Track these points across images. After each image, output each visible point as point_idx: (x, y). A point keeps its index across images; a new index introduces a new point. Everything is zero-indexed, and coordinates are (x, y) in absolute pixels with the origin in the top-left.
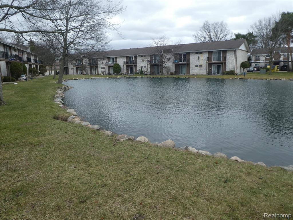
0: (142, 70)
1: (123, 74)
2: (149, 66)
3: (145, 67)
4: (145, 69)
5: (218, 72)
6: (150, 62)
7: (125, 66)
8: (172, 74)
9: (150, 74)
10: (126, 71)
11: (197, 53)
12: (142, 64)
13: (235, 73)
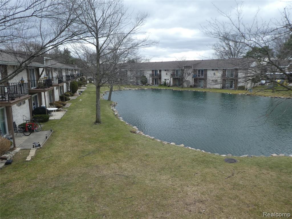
0: (165, 82)
1: (149, 85)
2: (172, 79)
3: (168, 79)
4: (168, 81)
5: (231, 87)
6: (172, 75)
7: (151, 78)
8: (191, 87)
9: (172, 86)
10: (152, 82)
11: (213, 70)
12: (166, 77)
13: (246, 88)
